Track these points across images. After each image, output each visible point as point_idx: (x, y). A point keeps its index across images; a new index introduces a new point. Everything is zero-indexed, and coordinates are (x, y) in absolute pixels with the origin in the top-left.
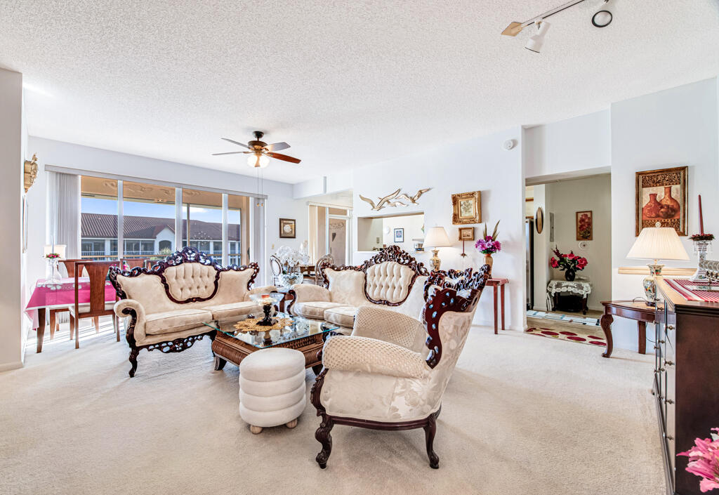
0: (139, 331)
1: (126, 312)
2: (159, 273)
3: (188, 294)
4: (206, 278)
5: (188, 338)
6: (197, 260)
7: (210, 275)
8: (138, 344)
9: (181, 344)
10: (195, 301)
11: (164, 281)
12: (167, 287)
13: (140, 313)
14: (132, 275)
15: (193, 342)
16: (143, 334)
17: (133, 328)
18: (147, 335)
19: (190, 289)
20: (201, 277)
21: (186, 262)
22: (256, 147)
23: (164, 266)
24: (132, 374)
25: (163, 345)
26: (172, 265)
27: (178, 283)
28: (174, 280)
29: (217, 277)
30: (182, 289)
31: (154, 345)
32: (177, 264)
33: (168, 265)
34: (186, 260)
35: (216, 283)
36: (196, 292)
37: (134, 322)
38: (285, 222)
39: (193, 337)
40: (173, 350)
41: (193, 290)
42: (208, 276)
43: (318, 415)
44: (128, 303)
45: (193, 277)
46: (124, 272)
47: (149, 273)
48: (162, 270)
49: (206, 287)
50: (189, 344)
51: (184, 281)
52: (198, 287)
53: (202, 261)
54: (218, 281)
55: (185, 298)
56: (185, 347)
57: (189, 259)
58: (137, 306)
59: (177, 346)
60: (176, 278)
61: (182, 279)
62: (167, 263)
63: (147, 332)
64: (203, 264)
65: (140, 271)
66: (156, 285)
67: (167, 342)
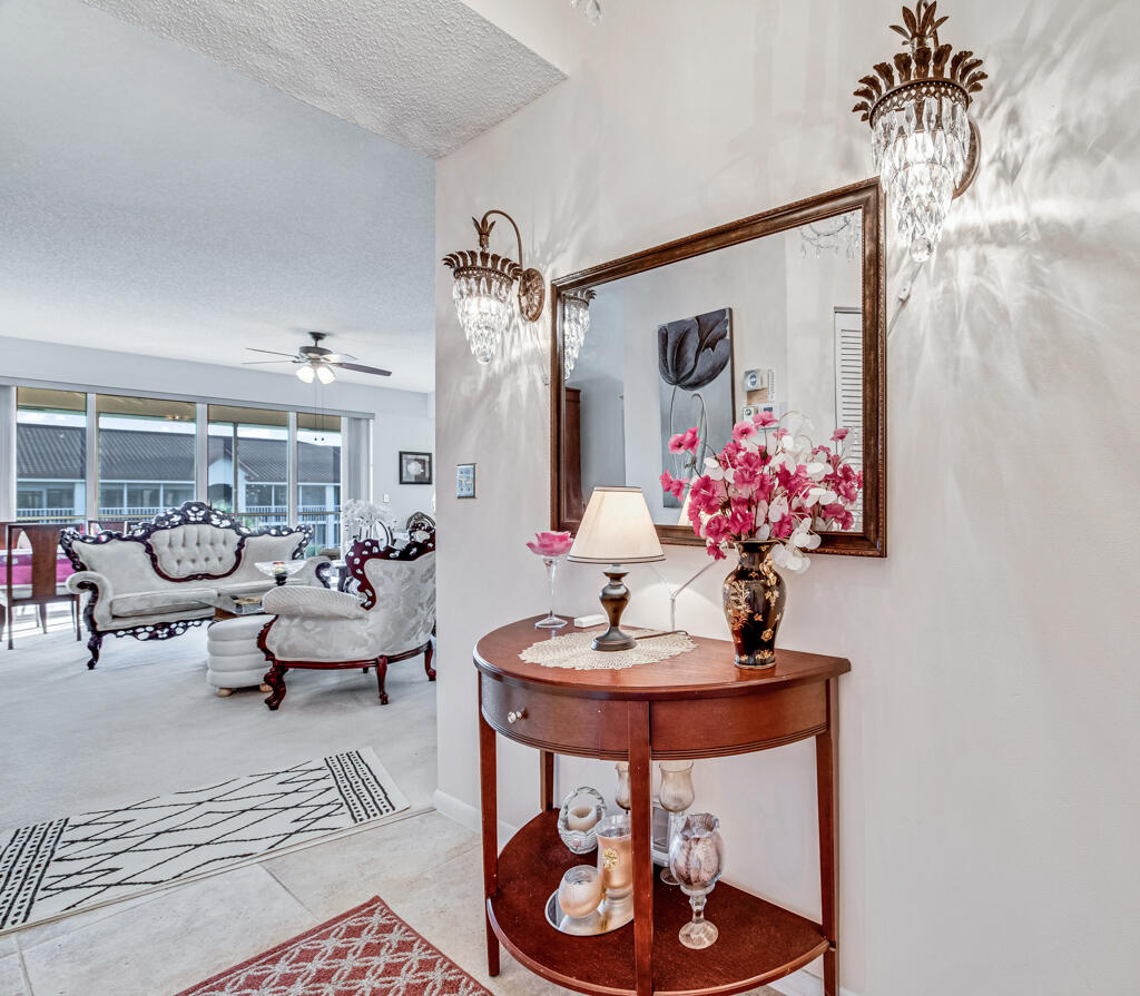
0: (101, 611)
1: (82, 586)
2: (141, 540)
3: (188, 568)
4: (220, 546)
5: (177, 623)
6: (207, 520)
7: (228, 541)
8: (100, 628)
9: (166, 630)
10: (201, 579)
11: (149, 549)
12: (154, 559)
13: (104, 589)
14: (97, 541)
15: (186, 628)
16: (107, 615)
17: (93, 606)
18: (115, 617)
19: (193, 561)
20: (212, 544)
21: (187, 523)
22: (310, 355)
23: (150, 530)
24: (91, 665)
25: (138, 630)
26: (165, 528)
27: (173, 553)
28: (166, 549)
29: (241, 545)
30: (179, 562)
31: (125, 630)
32: (173, 527)
33: (157, 528)
34: (186, 521)
35: (238, 554)
36: (201, 566)
37: (94, 599)
38: (410, 457)
39: (186, 621)
40: (154, 637)
41: (198, 564)
42: (225, 543)
43: (267, 659)
44: (85, 575)
45: (198, 544)
46: (85, 538)
47: (125, 540)
48: (147, 535)
49: (220, 559)
50: (179, 631)
51: (182, 550)
52: (207, 560)
53: (216, 521)
54: (243, 551)
55: (184, 573)
56: (171, 634)
57: (192, 519)
58: (99, 580)
59: (159, 632)
60: (170, 545)
61: (180, 546)
62: (155, 525)
63: (115, 613)
64: (217, 526)
65: (111, 537)
66: (136, 556)
67: (144, 627)
